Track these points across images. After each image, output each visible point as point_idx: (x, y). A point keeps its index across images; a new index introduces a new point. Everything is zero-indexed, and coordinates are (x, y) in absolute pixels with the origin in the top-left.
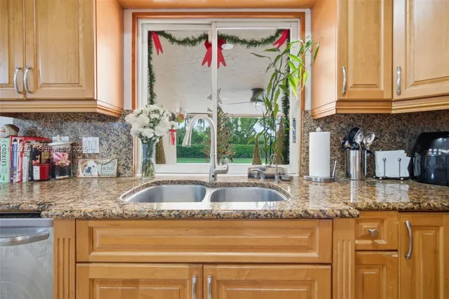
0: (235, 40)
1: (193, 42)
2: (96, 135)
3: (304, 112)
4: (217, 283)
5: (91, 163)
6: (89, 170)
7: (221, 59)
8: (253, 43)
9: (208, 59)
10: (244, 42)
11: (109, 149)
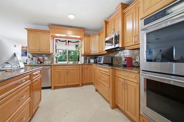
0: (71, 42)
1: (64, 41)
2: (47, 57)
3: (81, 54)
4: (69, 71)
5: (46, 61)
6: (46, 62)
7: (68, 45)
8: (74, 42)
9: (66, 44)
10: (72, 42)
11: (49, 59)
